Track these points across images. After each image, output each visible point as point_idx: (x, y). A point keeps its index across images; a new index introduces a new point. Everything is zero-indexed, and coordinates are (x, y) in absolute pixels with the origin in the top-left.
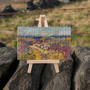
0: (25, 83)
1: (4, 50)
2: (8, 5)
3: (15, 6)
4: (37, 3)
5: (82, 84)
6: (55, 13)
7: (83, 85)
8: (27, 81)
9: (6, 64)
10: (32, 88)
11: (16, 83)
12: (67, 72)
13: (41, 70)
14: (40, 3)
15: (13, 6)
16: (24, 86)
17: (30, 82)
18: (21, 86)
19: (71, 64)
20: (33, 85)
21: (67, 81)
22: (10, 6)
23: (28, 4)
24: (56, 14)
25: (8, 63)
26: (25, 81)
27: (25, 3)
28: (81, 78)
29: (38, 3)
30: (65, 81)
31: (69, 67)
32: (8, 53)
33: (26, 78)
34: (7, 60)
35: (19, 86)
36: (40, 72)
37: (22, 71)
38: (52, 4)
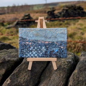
0: (25, 76)
1: (12, 51)
2: (27, 14)
3: (34, 16)
6: (78, 24)
7: (75, 81)
8: (26, 75)
10: (29, 81)
14: (63, 13)
15: (32, 15)
16: (23, 79)
17: (29, 76)
18: (20, 79)
19: (69, 65)
20: (31, 78)
22: (29, 15)
25: (13, 60)
26: (24, 75)
29: (60, 13)
30: (60, 78)
33: (26, 72)
34: (12, 58)
35: (19, 78)
37: (23, 67)
38: (76, 14)
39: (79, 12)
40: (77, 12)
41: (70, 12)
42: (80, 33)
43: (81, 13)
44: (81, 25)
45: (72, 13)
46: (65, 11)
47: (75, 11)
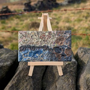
0: (26, 87)
2: (5, 6)
3: (11, 8)
4: (34, 4)
5: (88, 88)
8: (28, 85)
9: (4, 67)
11: (16, 87)
12: (72, 75)
13: (43, 73)
14: (38, 5)
15: (9, 7)
17: (31, 86)
20: (34, 89)
21: (72, 85)
22: (7, 8)
23: (25, 6)
24: (54, 16)
26: (25, 85)
27: (22, 4)
28: (87, 81)
29: (36, 5)
30: (69, 85)
31: (73, 69)
32: (7, 55)
33: (27, 81)
34: (5, 62)
36: (42, 75)
37: (22, 74)
38: (50, 5)
39: (53, 3)
40: (51, 4)
41: (45, 4)
42: (55, 22)
43: (54, 4)
44: (56, 15)
45: (47, 4)
46: (40, 3)
47: (49, 3)
